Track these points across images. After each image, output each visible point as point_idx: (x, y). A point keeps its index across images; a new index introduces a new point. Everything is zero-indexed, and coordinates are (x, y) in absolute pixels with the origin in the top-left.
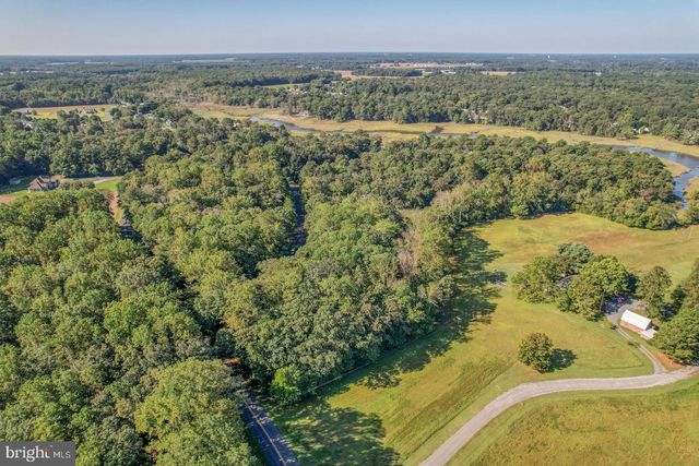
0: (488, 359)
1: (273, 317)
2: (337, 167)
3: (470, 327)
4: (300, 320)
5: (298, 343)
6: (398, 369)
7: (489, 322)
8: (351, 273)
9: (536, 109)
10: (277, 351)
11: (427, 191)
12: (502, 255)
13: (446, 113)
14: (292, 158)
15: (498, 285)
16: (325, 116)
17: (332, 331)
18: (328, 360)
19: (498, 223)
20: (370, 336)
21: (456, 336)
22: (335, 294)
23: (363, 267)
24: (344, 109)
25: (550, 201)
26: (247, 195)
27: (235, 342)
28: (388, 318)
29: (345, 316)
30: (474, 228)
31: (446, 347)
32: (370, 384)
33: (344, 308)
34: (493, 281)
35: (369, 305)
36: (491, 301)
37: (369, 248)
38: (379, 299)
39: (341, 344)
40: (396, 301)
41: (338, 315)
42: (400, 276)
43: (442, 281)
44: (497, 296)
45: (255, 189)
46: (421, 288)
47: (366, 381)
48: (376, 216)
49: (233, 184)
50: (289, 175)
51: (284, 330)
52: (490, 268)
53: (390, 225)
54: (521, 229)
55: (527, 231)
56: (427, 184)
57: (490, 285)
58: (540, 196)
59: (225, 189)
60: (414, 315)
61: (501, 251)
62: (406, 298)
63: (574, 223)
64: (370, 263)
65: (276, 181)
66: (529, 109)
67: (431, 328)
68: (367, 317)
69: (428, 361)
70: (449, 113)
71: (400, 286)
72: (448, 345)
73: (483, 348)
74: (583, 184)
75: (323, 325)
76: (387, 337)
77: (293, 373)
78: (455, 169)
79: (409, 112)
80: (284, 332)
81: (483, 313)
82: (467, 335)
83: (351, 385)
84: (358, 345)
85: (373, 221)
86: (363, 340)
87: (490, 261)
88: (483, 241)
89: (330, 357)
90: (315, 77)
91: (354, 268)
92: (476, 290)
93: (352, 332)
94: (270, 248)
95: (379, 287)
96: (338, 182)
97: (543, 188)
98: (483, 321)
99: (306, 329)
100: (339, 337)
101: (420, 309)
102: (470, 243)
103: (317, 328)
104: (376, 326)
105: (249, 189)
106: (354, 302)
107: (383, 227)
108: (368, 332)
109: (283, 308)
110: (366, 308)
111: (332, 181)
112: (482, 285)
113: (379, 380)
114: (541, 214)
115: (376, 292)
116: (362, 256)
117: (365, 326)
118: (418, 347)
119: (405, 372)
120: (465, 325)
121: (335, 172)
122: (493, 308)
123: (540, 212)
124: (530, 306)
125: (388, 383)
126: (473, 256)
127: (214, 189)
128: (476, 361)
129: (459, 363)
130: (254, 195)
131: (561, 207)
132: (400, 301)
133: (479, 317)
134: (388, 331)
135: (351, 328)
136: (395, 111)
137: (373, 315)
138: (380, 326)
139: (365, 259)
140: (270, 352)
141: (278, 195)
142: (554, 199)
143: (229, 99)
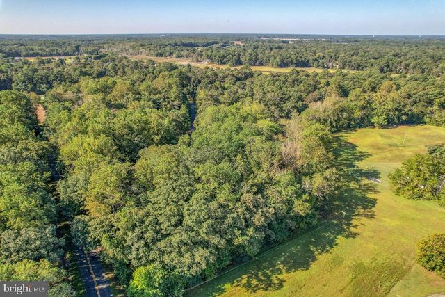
0: (381, 260)
1: (139, 204)
2: (226, 85)
3: (354, 222)
4: (168, 209)
5: (164, 236)
6: (281, 267)
7: (372, 216)
8: (231, 160)
9: (376, 59)
10: (136, 245)
11: (300, 104)
12: (371, 155)
13: (308, 61)
14: (192, 81)
15: (373, 181)
16: (221, 62)
17: (205, 225)
18: (197, 259)
19: (361, 131)
20: (250, 231)
21: (340, 231)
22: (212, 181)
23: (244, 156)
24: (234, 57)
25: (406, 114)
26: (149, 101)
27: (88, 233)
28: (272, 211)
29: (221, 206)
30: (340, 134)
31: (332, 243)
32: (248, 285)
33: (222, 198)
34: (368, 178)
35: (251, 194)
36: (371, 196)
37: (249, 139)
38: (260, 189)
39: (215, 240)
40: (280, 192)
41: (214, 205)
42: (282, 166)
43: (327, 173)
44: (375, 192)
45: (156, 97)
46: (306, 180)
47: (244, 281)
48: (258, 116)
49: (139, 94)
50: (189, 93)
51: (148, 220)
52: (363, 165)
53: (271, 124)
54: (382, 135)
55: (389, 138)
56: (300, 99)
57: (365, 181)
58: (396, 109)
59: (131, 96)
60: (300, 207)
61: (370, 152)
62: (291, 190)
63: (428, 132)
64: (251, 152)
65: (174, 92)
66: (370, 58)
67: (315, 222)
68: (248, 209)
69: (314, 259)
70: (311, 61)
71: (284, 176)
72: (333, 240)
73: (371, 246)
74: (430, 103)
75: (193, 217)
76: (269, 232)
77: (155, 273)
78: (322, 90)
79: (282, 60)
80: (147, 223)
81: (365, 208)
82: (353, 229)
83: (227, 286)
84: (236, 242)
85: (255, 120)
86: (242, 235)
87: (362, 160)
88: (351, 144)
89: (201, 255)
90: (217, 43)
91: (235, 156)
92: (352, 185)
93: (229, 226)
94: (156, 138)
95: (261, 176)
96: (226, 95)
97: (399, 103)
98: (366, 216)
99: (174, 220)
100: (213, 230)
101: (306, 201)
102: (340, 146)
103: (187, 221)
104: (258, 219)
105: (152, 97)
106: (234, 191)
107: (264, 124)
108: (247, 226)
109: (151, 195)
110: (248, 198)
111: (221, 94)
112: (357, 181)
113: (260, 280)
114: (397, 125)
115: (258, 181)
116: (243, 146)
117: (245, 219)
118: (301, 241)
119: (288, 271)
120: (349, 219)
121: (224, 89)
122: (374, 203)
123: (395, 124)
124: (411, 202)
125: (269, 285)
126: (344, 156)
127: (123, 96)
128: (367, 261)
129: (348, 262)
130: (155, 102)
131: (414, 120)
132: (284, 193)
133: (362, 211)
134: (270, 225)
135: (228, 221)
136: (272, 59)
137: (255, 207)
138: (263, 219)
139: (247, 148)
140: (129, 247)
141: (176, 103)
142: (409, 113)
143: (156, 52)
